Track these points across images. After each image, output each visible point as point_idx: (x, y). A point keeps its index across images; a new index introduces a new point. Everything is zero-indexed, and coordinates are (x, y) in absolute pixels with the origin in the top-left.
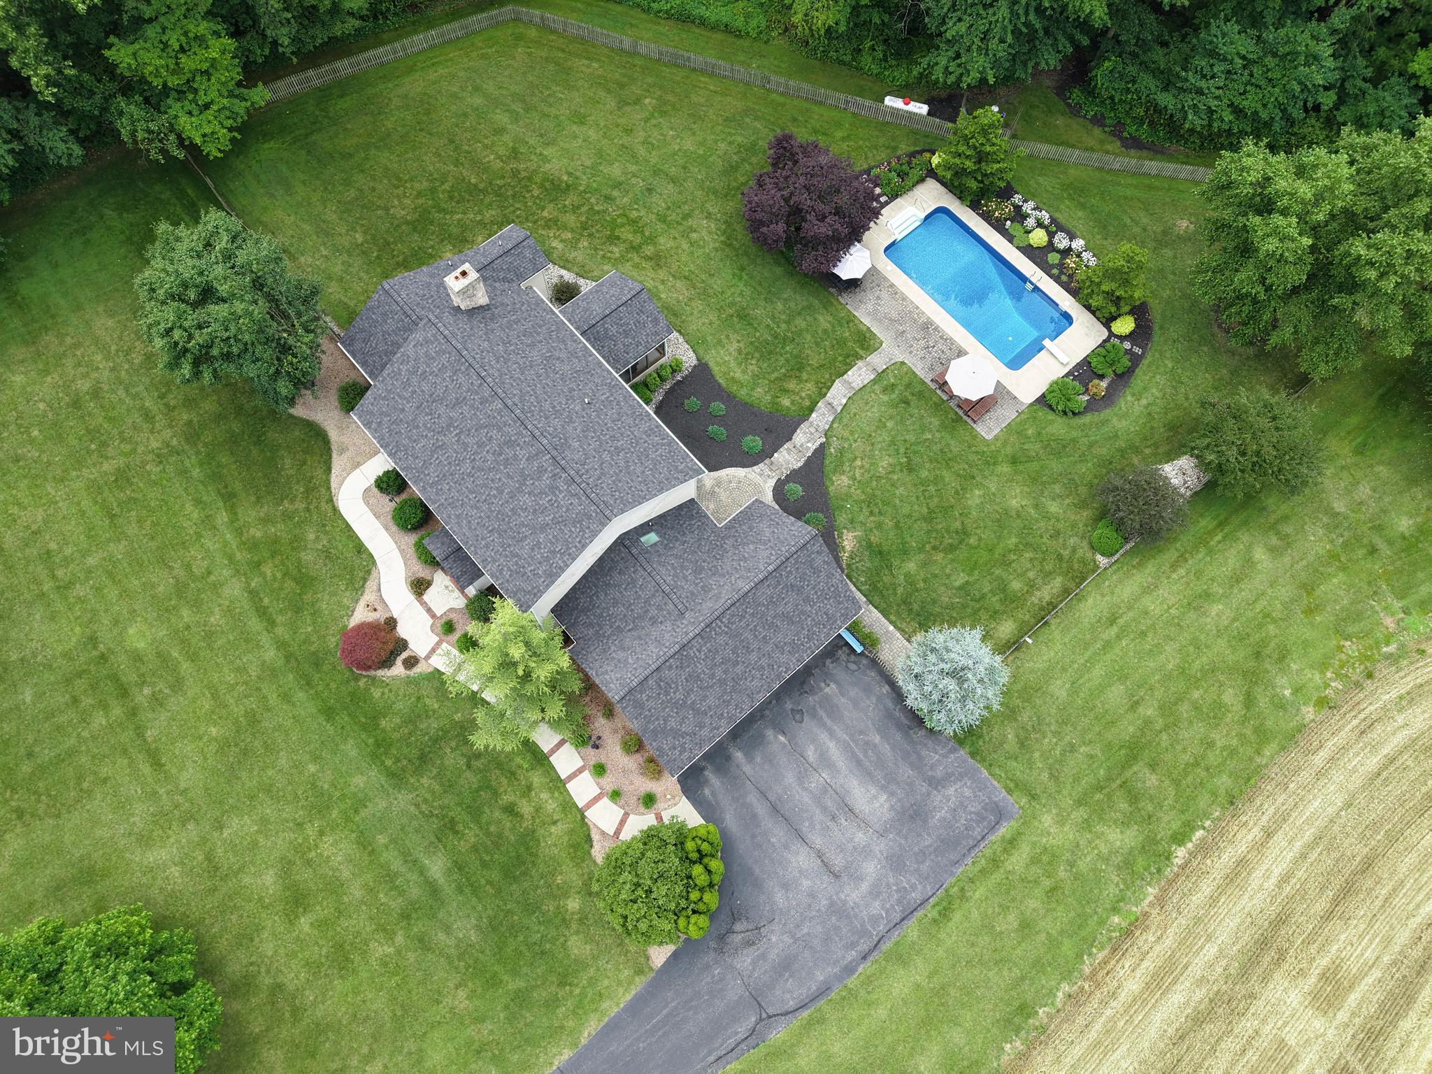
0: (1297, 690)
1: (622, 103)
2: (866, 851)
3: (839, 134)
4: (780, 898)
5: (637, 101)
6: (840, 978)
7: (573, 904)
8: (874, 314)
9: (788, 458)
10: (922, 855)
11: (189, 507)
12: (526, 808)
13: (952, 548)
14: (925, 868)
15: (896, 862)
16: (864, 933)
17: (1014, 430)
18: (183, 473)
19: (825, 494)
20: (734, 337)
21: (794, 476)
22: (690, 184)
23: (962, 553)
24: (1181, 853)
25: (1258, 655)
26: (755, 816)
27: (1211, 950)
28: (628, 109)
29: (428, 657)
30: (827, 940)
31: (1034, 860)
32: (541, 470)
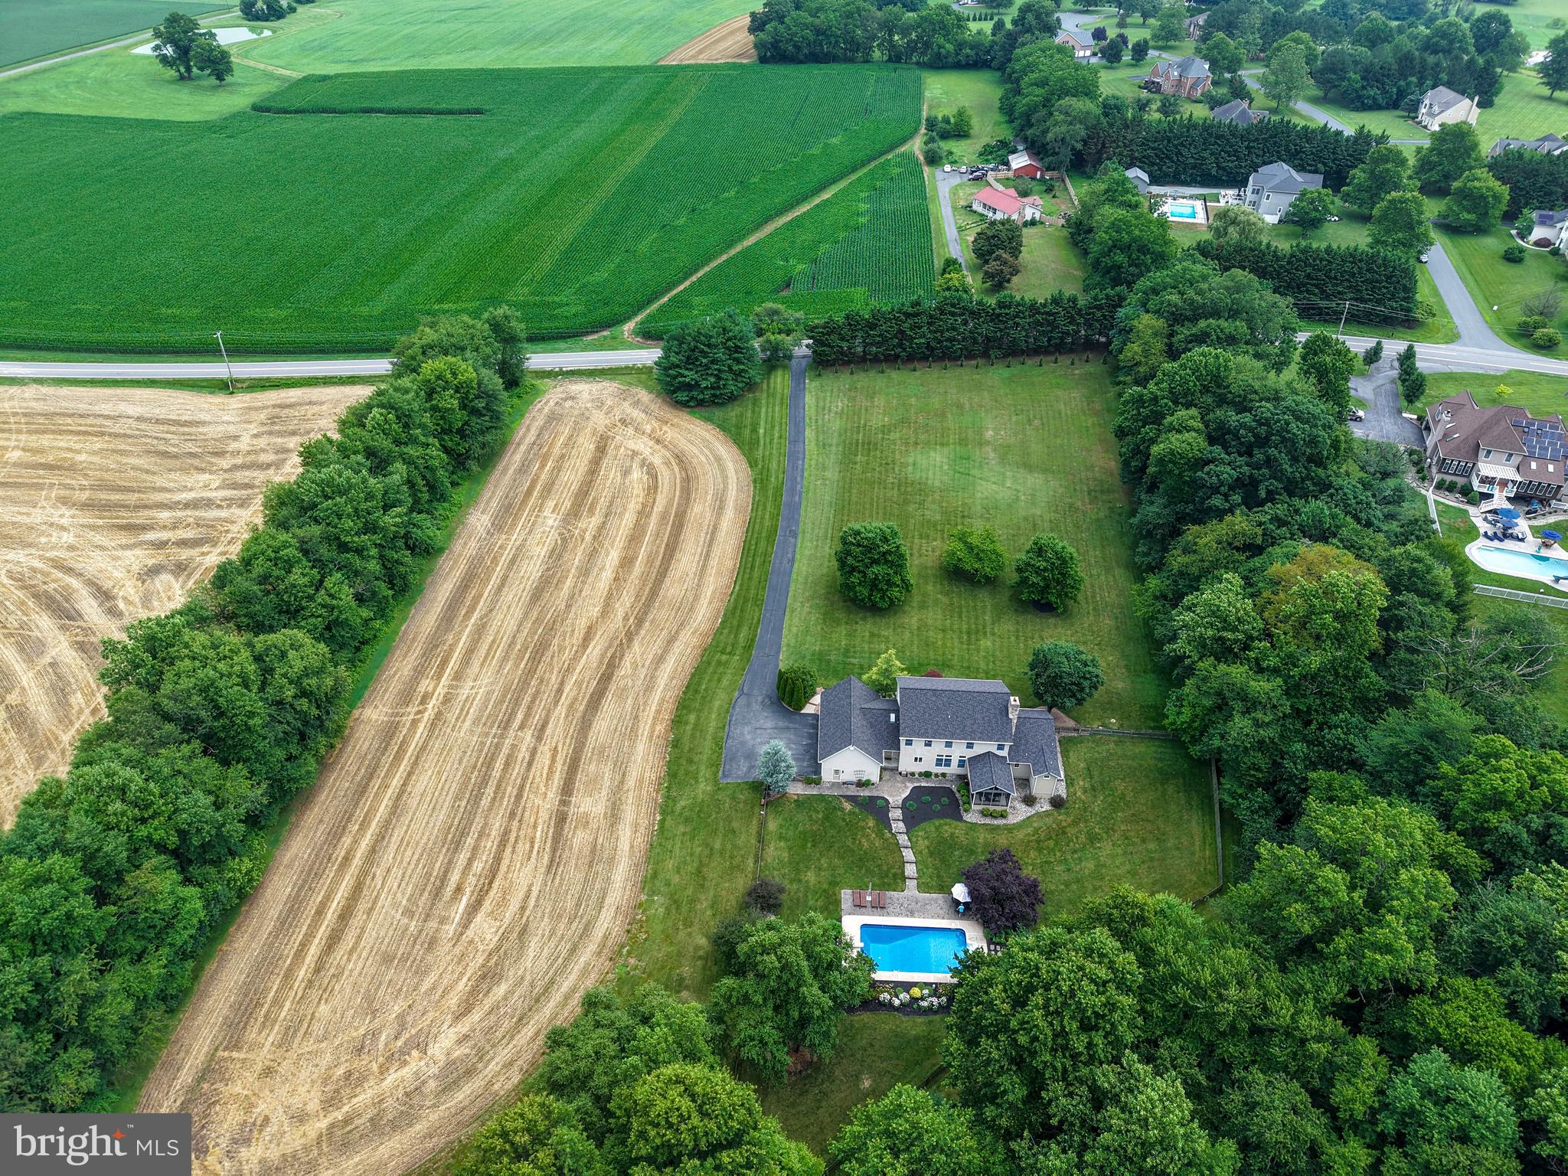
2: (754, 739)
4: (765, 715)
8: (935, 900)
9: (896, 814)
10: (737, 750)
14: (734, 748)
15: (743, 743)
16: (736, 725)
17: (838, 902)
19: (871, 813)
24: (658, 819)
26: (791, 723)
27: (630, 802)
30: (744, 716)
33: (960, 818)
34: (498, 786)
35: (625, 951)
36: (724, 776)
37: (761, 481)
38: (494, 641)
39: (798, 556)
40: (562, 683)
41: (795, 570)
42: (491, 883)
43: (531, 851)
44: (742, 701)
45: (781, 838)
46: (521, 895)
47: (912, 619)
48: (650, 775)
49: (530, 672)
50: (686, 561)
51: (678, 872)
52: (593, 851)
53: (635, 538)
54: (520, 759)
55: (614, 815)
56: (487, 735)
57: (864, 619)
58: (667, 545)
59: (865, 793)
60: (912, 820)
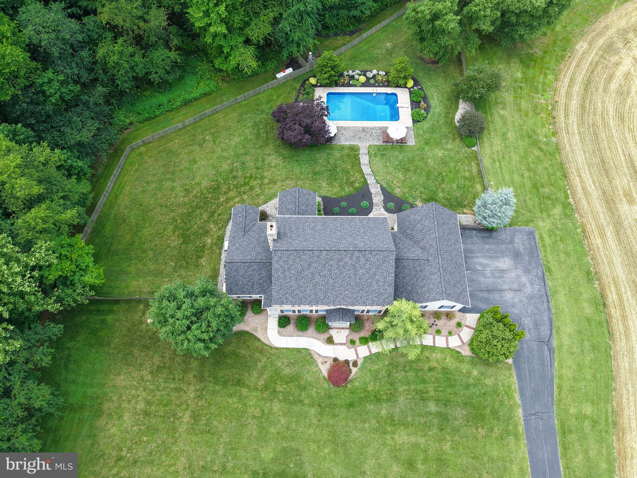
0: (546, 137)
2: (518, 277)
3: (275, 98)
4: (516, 311)
5: (204, 141)
6: (550, 313)
7: (475, 373)
8: (346, 139)
9: (378, 199)
10: (530, 263)
11: (230, 400)
12: (434, 364)
13: (443, 180)
14: (534, 265)
15: (527, 271)
16: (541, 296)
17: (417, 136)
18: (214, 393)
19: (398, 198)
20: (321, 181)
21: (385, 202)
22: (252, 151)
23: (447, 180)
24: (571, 200)
25: (530, 137)
26: (486, 298)
27: (601, 215)
28: (204, 145)
29: (358, 357)
30: (536, 308)
31: (550, 236)
32: (358, 258)
33: (324, 198)
36: (532, 234)
60: (365, 194)
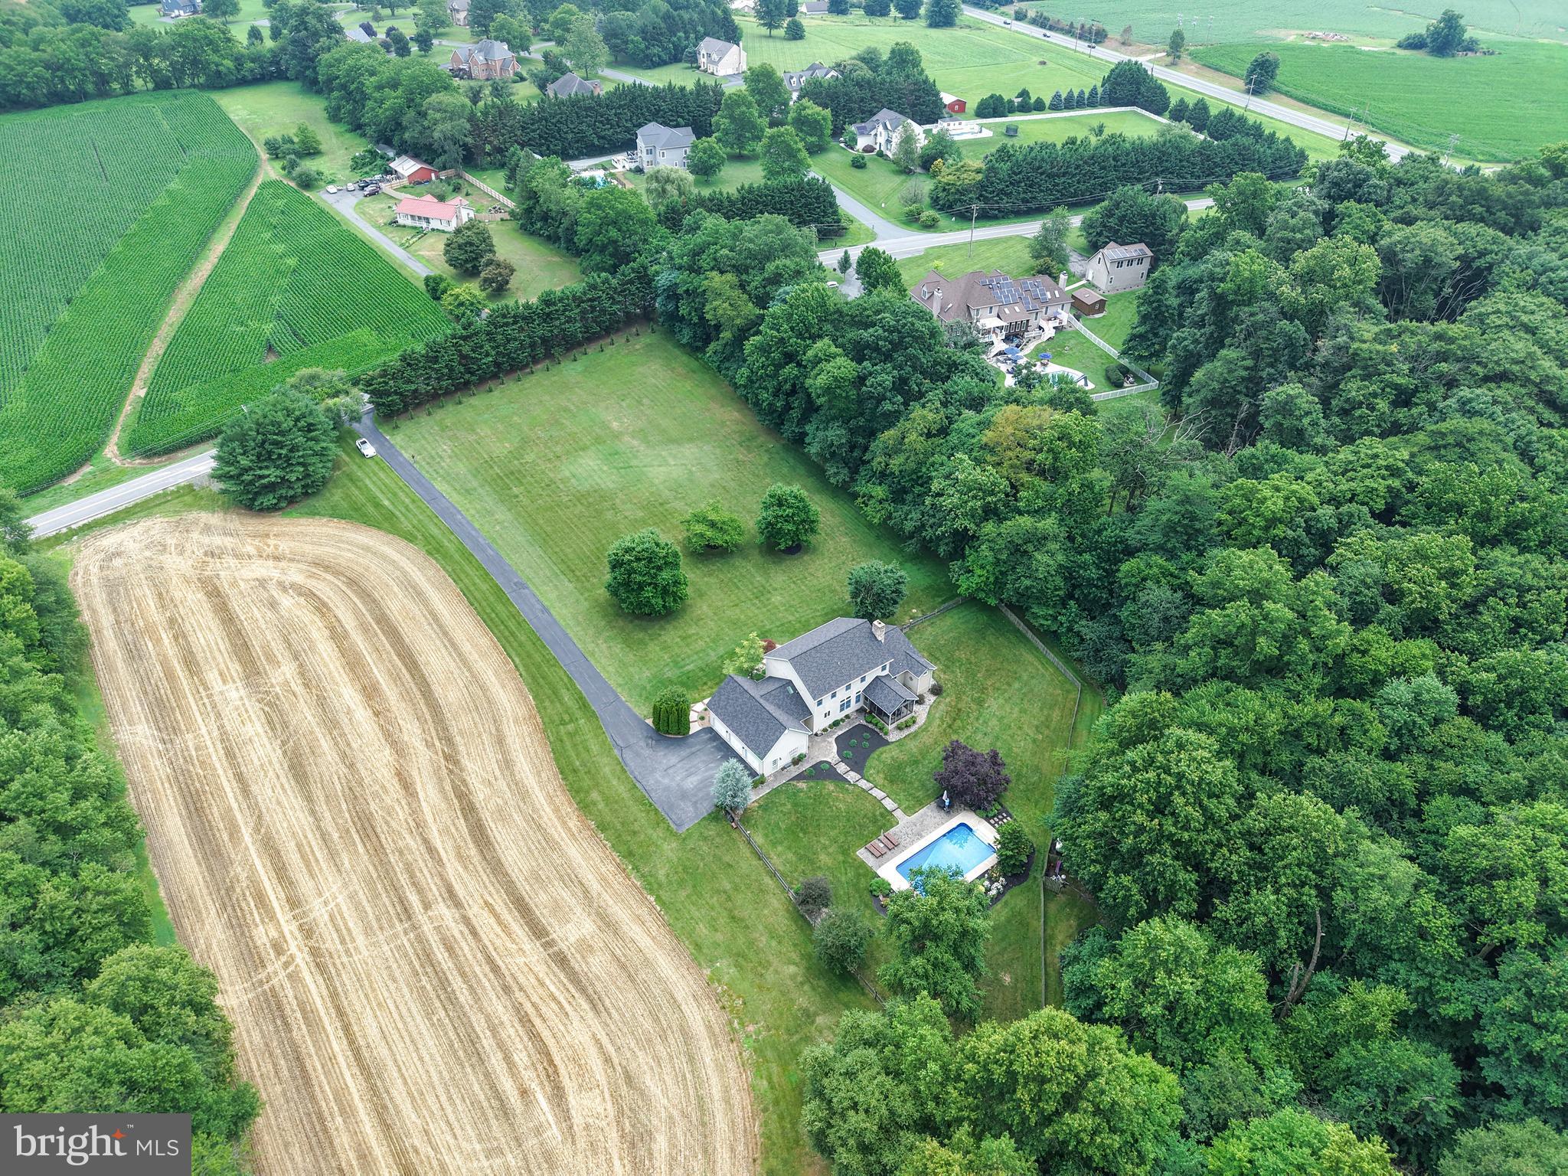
1: (1037, 727)
2: (673, 780)
4: (662, 754)
5: (1039, 732)
6: (630, 769)
8: (925, 814)
9: (842, 768)
10: (668, 798)
14: (663, 798)
15: (667, 789)
16: (644, 778)
17: (862, 864)
19: (825, 779)
20: (905, 757)
21: (834, 769)
24: (652, 899)
26: (692, 748)
27: (611, 902)
28: (1034, 729)
30: (644, 767)
33: (887, 743)
34: (463, 975)
35: (736, 1024)
36: (679, 826)
37: (435, 550)
38: (299, 846)
39: (546, 604)
40: (426, 841)
41: (557, 617)
42: (551, 1062)
43: (561, 1007)
44: (628, 755)
45: (774, 844)
46: (593, 1051)
47: (702, 608)
48: (608, 869)
49: (378, 851)
50: (435, 661)
51: (716, 930)
52: (623, 967)
53: (354, 664)
54: (458, 936)
55: (607, 923)
56: (396, 936)
57: (662, 628)
58: (399, 655)
59: (805, 766)
60: (857, 766)
